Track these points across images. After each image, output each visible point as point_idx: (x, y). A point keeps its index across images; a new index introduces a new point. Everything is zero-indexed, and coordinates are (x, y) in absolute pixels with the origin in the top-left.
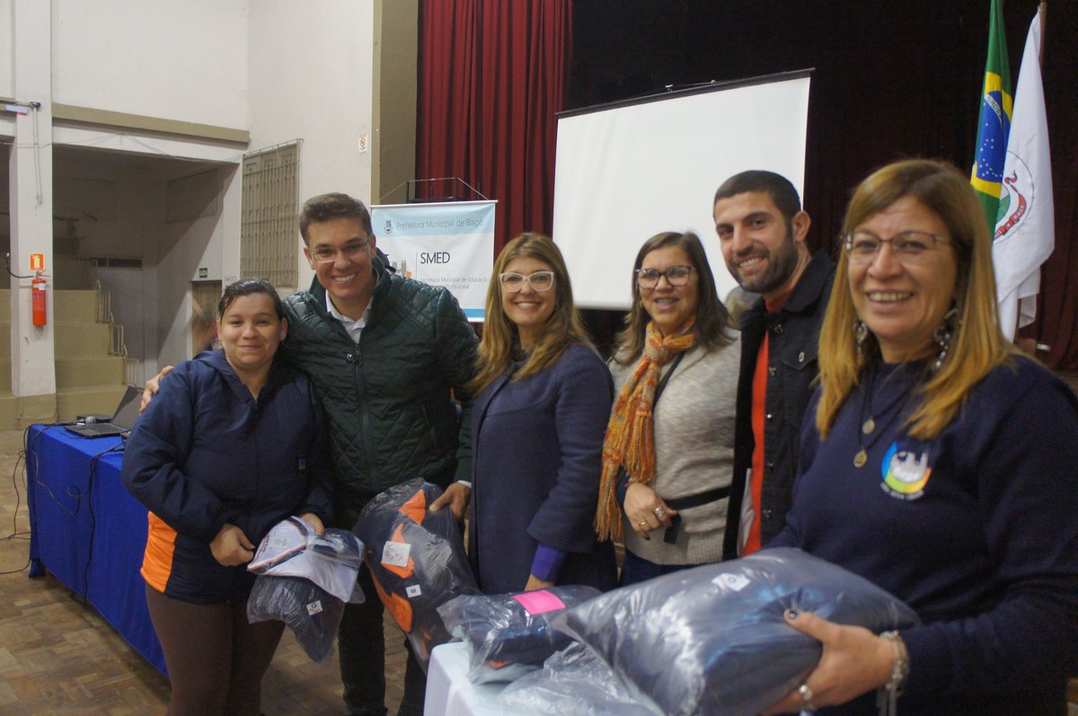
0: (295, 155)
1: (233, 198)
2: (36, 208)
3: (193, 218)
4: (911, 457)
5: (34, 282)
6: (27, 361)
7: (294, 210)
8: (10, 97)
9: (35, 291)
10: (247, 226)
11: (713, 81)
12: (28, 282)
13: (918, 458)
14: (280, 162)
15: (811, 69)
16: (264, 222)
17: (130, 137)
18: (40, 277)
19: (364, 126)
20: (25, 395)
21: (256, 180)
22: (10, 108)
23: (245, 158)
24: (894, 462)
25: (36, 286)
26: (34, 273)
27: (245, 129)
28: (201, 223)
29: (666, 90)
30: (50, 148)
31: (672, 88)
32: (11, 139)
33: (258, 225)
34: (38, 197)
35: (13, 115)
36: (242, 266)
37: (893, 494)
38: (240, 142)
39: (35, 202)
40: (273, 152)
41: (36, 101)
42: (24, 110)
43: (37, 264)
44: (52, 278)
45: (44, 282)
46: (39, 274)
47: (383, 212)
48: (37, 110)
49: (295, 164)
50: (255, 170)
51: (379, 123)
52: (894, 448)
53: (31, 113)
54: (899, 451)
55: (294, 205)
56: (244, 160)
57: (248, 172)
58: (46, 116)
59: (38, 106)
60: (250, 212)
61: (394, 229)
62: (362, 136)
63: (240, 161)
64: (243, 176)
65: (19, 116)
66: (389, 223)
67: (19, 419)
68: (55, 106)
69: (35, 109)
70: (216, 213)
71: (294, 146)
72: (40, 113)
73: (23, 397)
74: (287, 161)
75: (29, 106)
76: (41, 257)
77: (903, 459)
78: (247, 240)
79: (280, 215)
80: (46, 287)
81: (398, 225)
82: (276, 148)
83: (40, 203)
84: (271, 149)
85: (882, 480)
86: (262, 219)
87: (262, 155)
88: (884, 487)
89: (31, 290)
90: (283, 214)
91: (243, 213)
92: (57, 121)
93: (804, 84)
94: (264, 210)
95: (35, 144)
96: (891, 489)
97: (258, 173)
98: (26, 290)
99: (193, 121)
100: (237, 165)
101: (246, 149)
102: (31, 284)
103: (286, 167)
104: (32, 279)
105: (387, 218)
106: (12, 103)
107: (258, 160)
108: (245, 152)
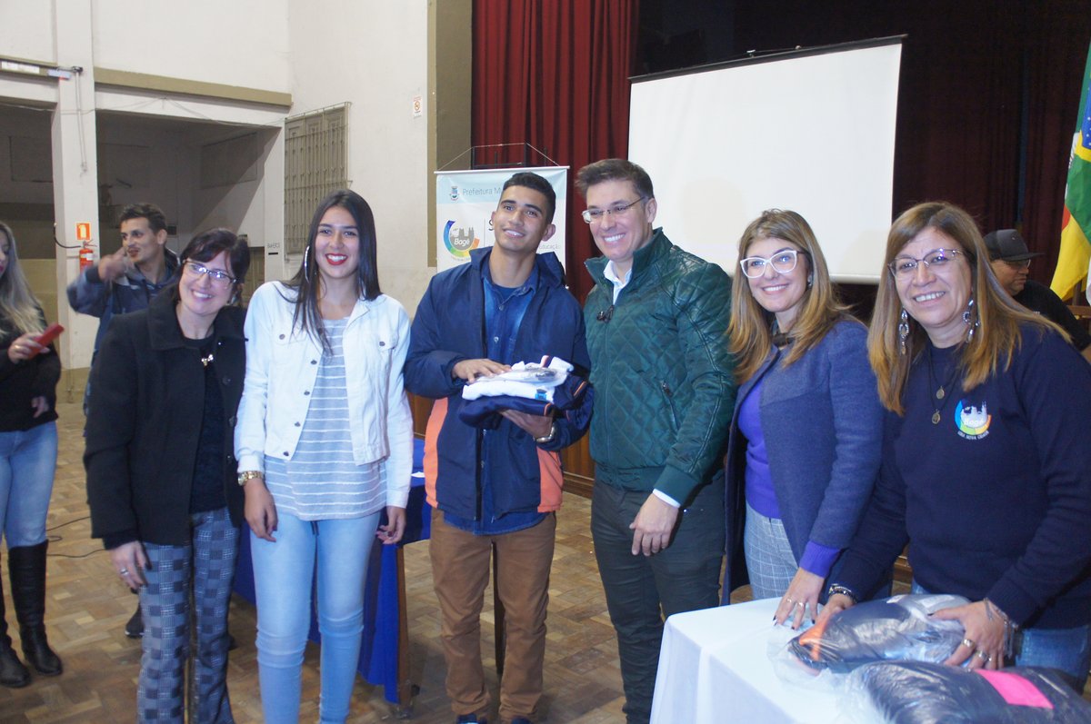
0: (343, 118)
1: (275, 162)
2: (81, 176)
3: (231, 183)
4: (974, 409)
5: (81, 252)
6: (76, 333)
7: (342, 176)
8: (52, 61)
9: (83, 261)
10: (291, 192)
11: (798, 47)
12: (76, 252)
13: (979, 409)
14: (326, 126)
15: (903, 36)
16: (309, 187)
17: (172, 101)
18: (86, 247)
19: (419, 89)
20: (75, 367)
21: (299, 144)
22: (52, 73)
23: (287, 122)
24: (963, 415)
25: (83, 256)
26: (80, 243)
27: (287, 92)
28: (239, 189)
29: (748, 55)
30: (93, 114)
31: (754, 54)
32: (54, 105)
33: (303, 191)
34: (83, 165)
35: (55, 80)
36: (285, 233)
37: (968, 437)
38: (282, 105)
39: (81, 171)
40: (318, 116)
41: (78, 65)
42: (67, 75)
43: (83, 234)
44: (98, 248)
45: (91, 252)
46: (85, 244)
47: (449, 178)
48: (80, 74)
49: (343, 128)
50: (299, 133)
51: (435, 86)
52: (960, 405)
53: (73, 78)
54: (964, 407)
55: (343, 170)
56: (286, 123)
57: (291, 136)
58: (88, 80)
59: (80, 70)
60: (294, 177)
61: (460, 195)
62: (417, 100)
63: (282, 125)
64: (286, 140)
65: (61, 82)
66: (454, 190)
67: (69, 392)
68: (97, 71)
69: (77, 74)
70: (257, 178)
71: (342, 110)
72: (82, 78)
73: (73, 370)
74: (333, 125)
75: (71, 71)
76: (87, 226)
77: (969, 412)
78: (291, 205)
79: (327, 180)
80: (94, 256)
81: (465, 191)
82: (321, 111)
83: (85, 171)
84: (315, 112)
85: (958, 430)
86: (307, 185)
87: (306, 119)
88: (961, 434)
89: (78, 260)
90: (331, 179)
91: (286, 179)
92: (99, 86)
93: (896, 50)
94: (309, 175)
95: (78, 110)
96: (966, 434)
97: (302, 137)
98: (74, 260)
99: (234, 84)
100: (279, 128)
101: (288, 113)
102: (78, 254)
103: (333, 130)
104: (79, 249)
105: (454, 185)
106: (54, 68)
107: (301, 124)
108: (287, 116)
